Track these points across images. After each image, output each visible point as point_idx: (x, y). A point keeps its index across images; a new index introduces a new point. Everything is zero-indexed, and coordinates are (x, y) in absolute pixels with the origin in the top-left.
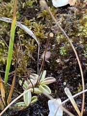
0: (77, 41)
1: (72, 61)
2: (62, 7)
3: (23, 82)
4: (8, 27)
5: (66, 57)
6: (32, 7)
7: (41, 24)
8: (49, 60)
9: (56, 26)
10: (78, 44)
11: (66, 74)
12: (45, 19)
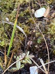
0: (47, 36)
1: (44, 47)
2: (40, 18)
3: (17, 57)
4: (9, 27)
5: (41, 45)
6: (23, 17)
7: (28, 26)
8: (31, 45)
9: (36, 27)
10: (47, 38)
11: (40, 54)
12: (30, 23)
